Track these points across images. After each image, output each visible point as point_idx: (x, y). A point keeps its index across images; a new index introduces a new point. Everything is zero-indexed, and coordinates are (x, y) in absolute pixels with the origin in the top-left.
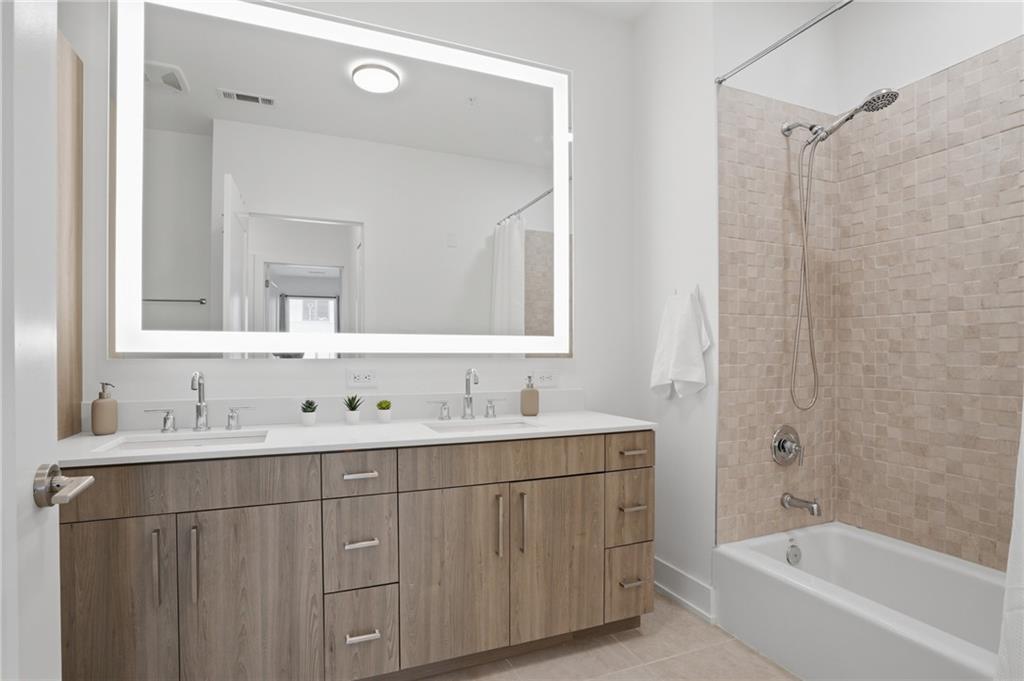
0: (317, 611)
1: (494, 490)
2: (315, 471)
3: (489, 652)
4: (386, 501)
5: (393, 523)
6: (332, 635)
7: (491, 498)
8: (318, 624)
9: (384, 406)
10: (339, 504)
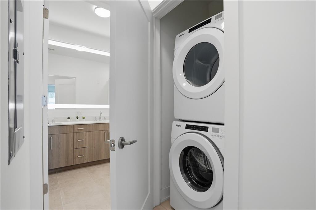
0: (72, 152)
1: (104, 131)
2: (72, 128)
3: (103, 160)
4: (85, 133)
5: (86, 137)
6: (75, 156)
7: (104, 133)
8: (73, 154)
9: (84, 118)
10: (76, 134)
